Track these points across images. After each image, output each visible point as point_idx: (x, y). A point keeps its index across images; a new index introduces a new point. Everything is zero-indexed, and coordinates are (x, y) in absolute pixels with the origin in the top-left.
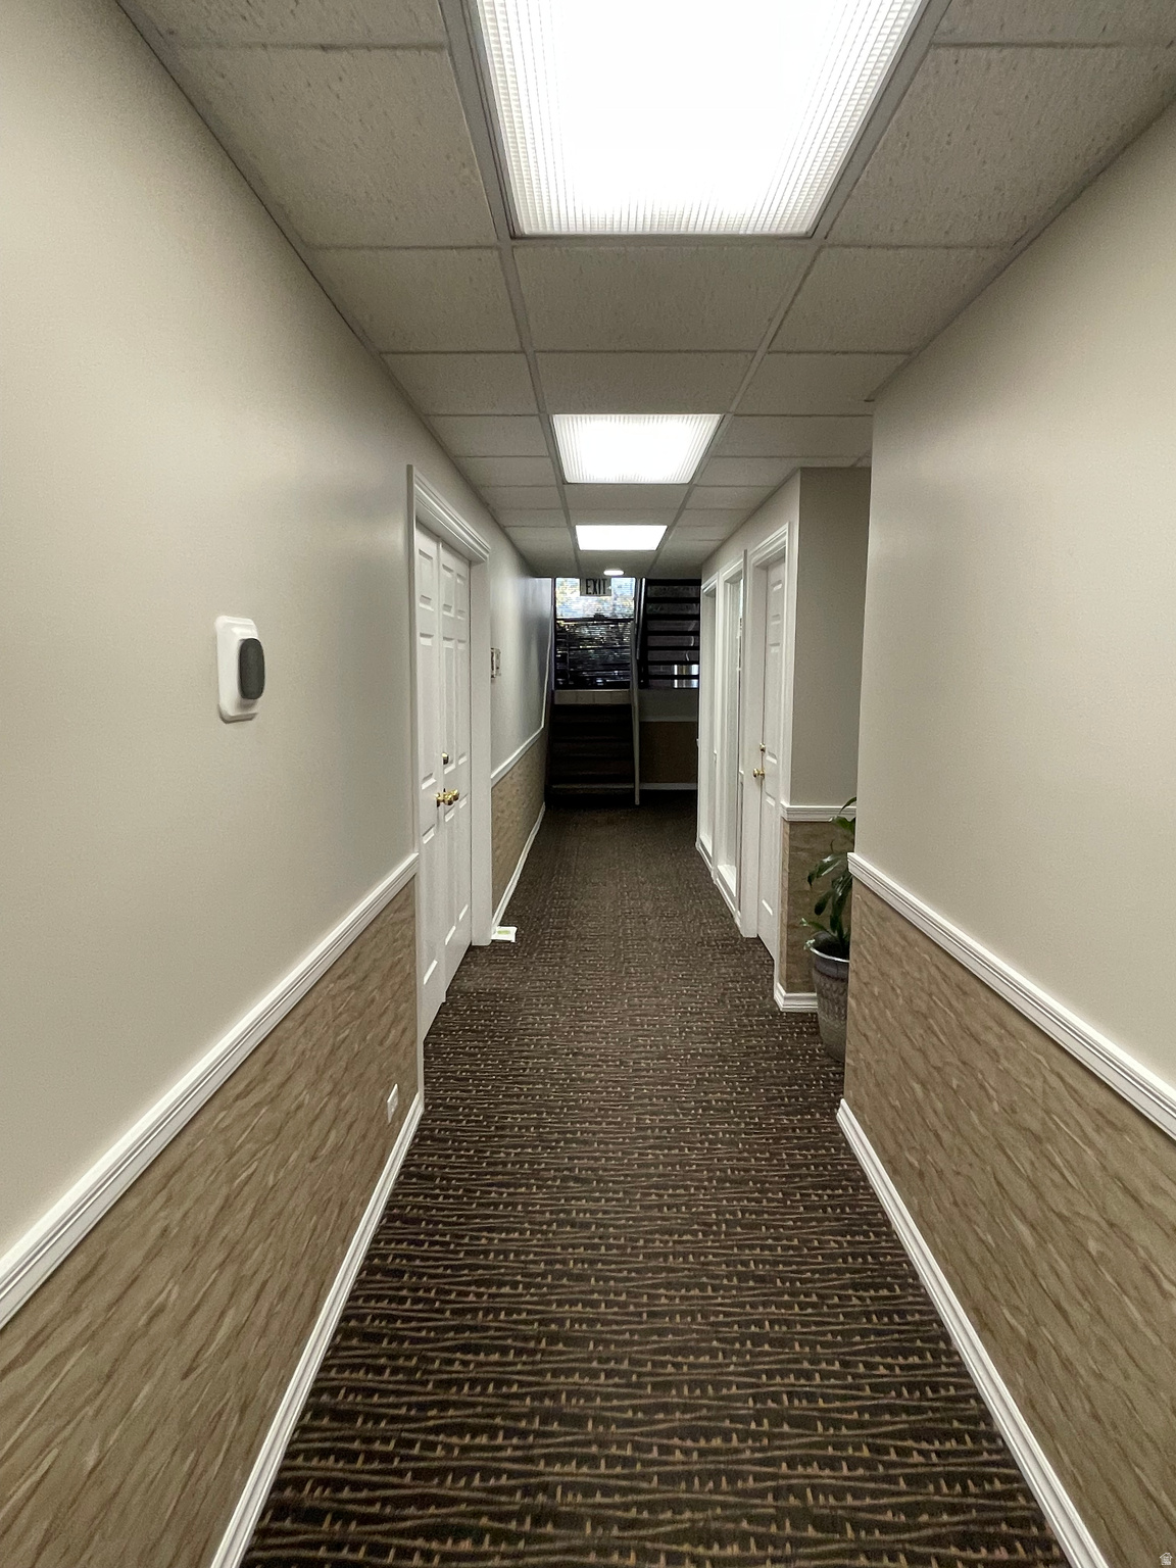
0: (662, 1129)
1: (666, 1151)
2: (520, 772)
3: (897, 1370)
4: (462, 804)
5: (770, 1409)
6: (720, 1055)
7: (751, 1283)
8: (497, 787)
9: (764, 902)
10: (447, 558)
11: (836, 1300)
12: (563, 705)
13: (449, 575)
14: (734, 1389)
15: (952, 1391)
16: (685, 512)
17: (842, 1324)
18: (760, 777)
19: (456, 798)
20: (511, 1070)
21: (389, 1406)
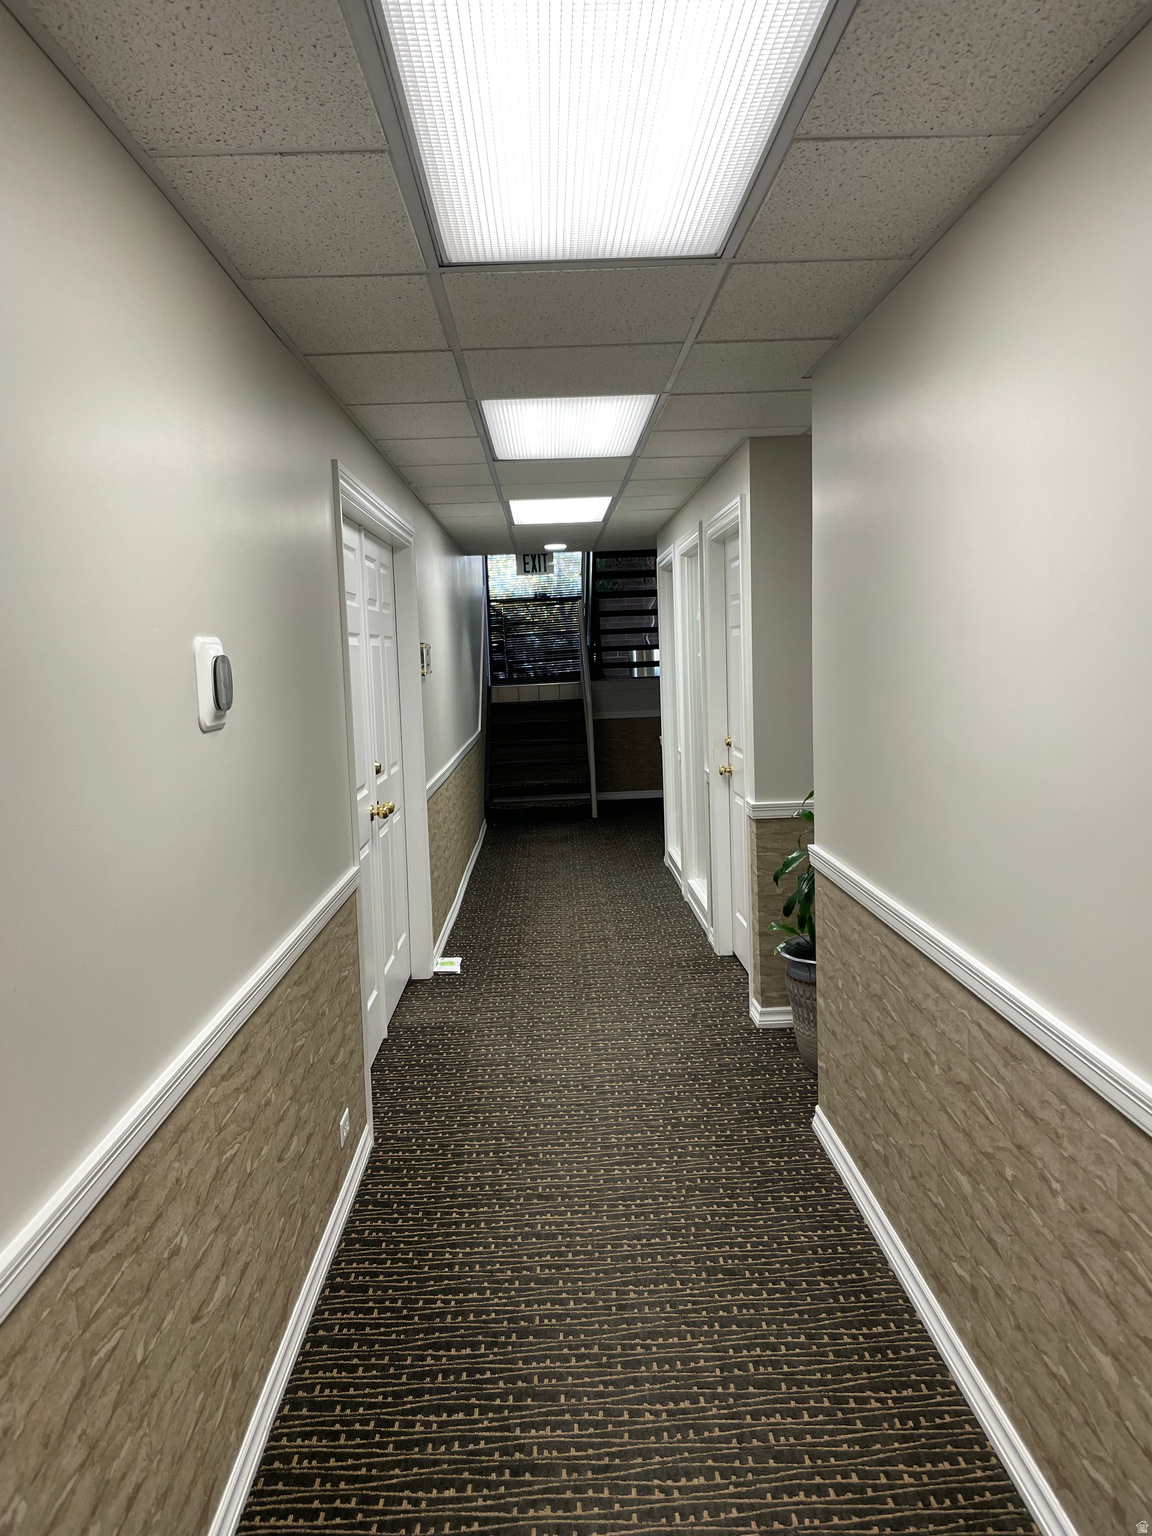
0: (627, 1146)
1: (633, 1166)
2: (456, 783)
3: (861, 1339)
4: (396, 818)
5: (737, 1376)
6: (690, 1074)
7: (720, 1276)
8: (433, 799)
9: (738, 915)
10: (370, 548)
11: (804, 1285)
12: (503, 704)
13: (372, 565)
14: (702, 1363)
15: (913, 1352)
16: (630, 483)
17: (809, 1304)
18: (727, 774)
19: (391, 811)
20: (464, 1100)
21: (365, 1396)
